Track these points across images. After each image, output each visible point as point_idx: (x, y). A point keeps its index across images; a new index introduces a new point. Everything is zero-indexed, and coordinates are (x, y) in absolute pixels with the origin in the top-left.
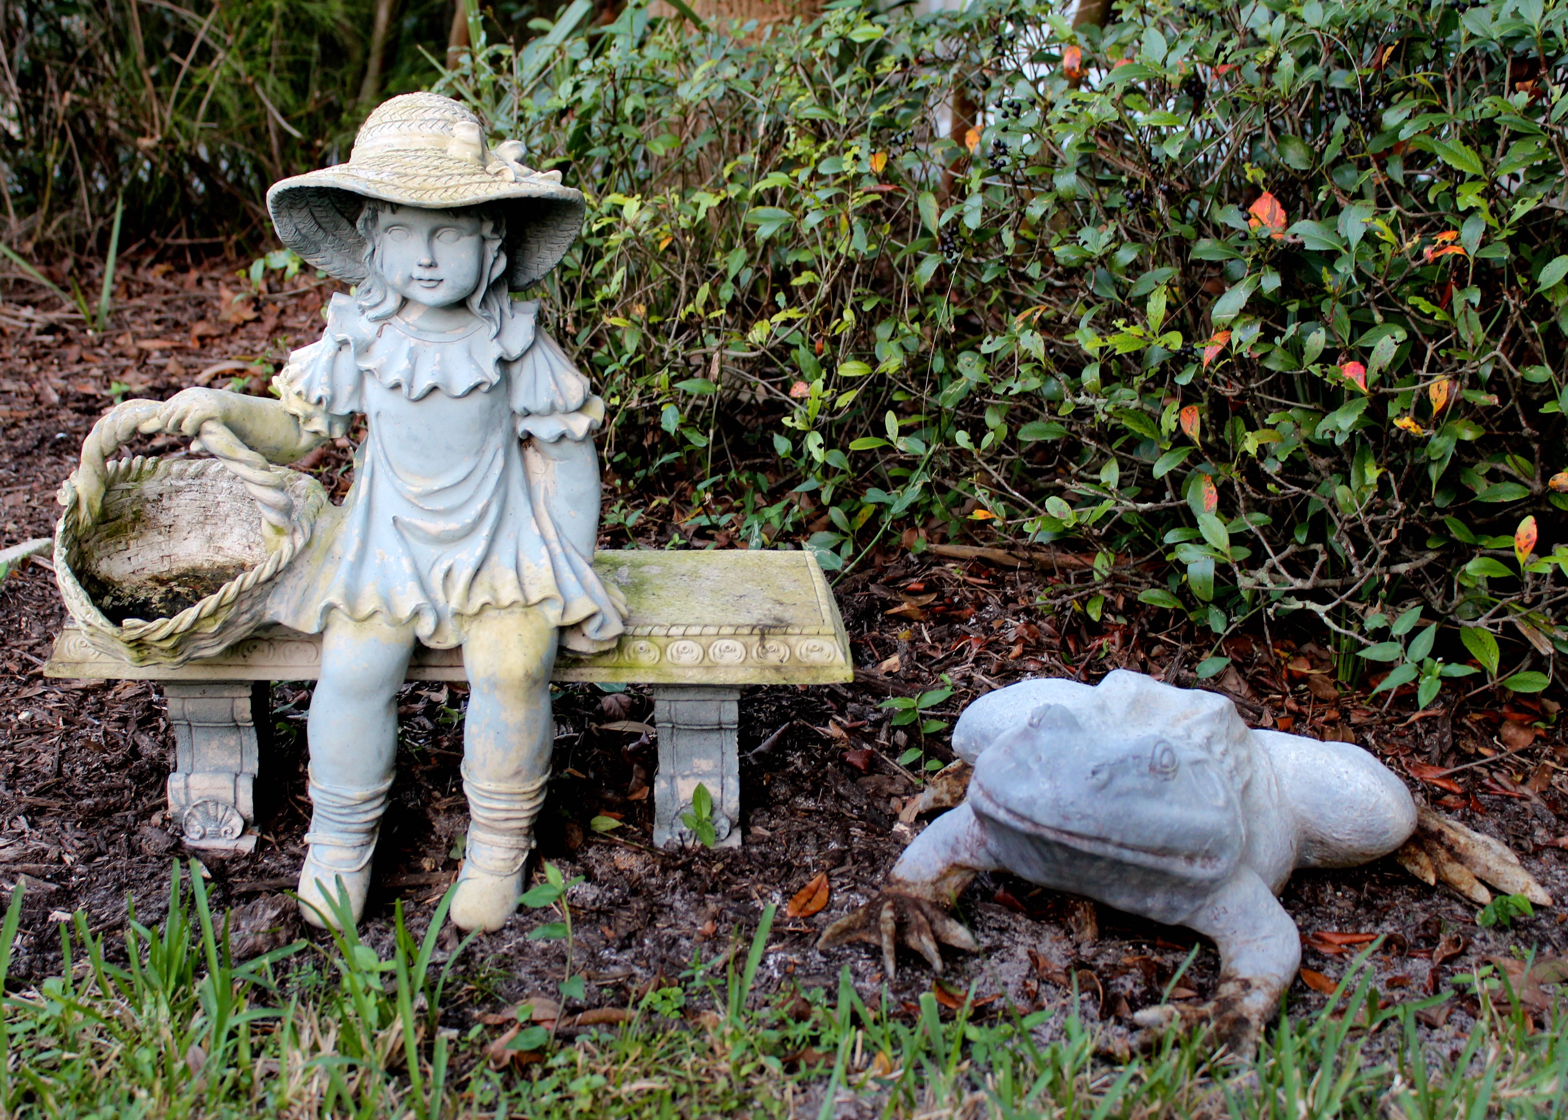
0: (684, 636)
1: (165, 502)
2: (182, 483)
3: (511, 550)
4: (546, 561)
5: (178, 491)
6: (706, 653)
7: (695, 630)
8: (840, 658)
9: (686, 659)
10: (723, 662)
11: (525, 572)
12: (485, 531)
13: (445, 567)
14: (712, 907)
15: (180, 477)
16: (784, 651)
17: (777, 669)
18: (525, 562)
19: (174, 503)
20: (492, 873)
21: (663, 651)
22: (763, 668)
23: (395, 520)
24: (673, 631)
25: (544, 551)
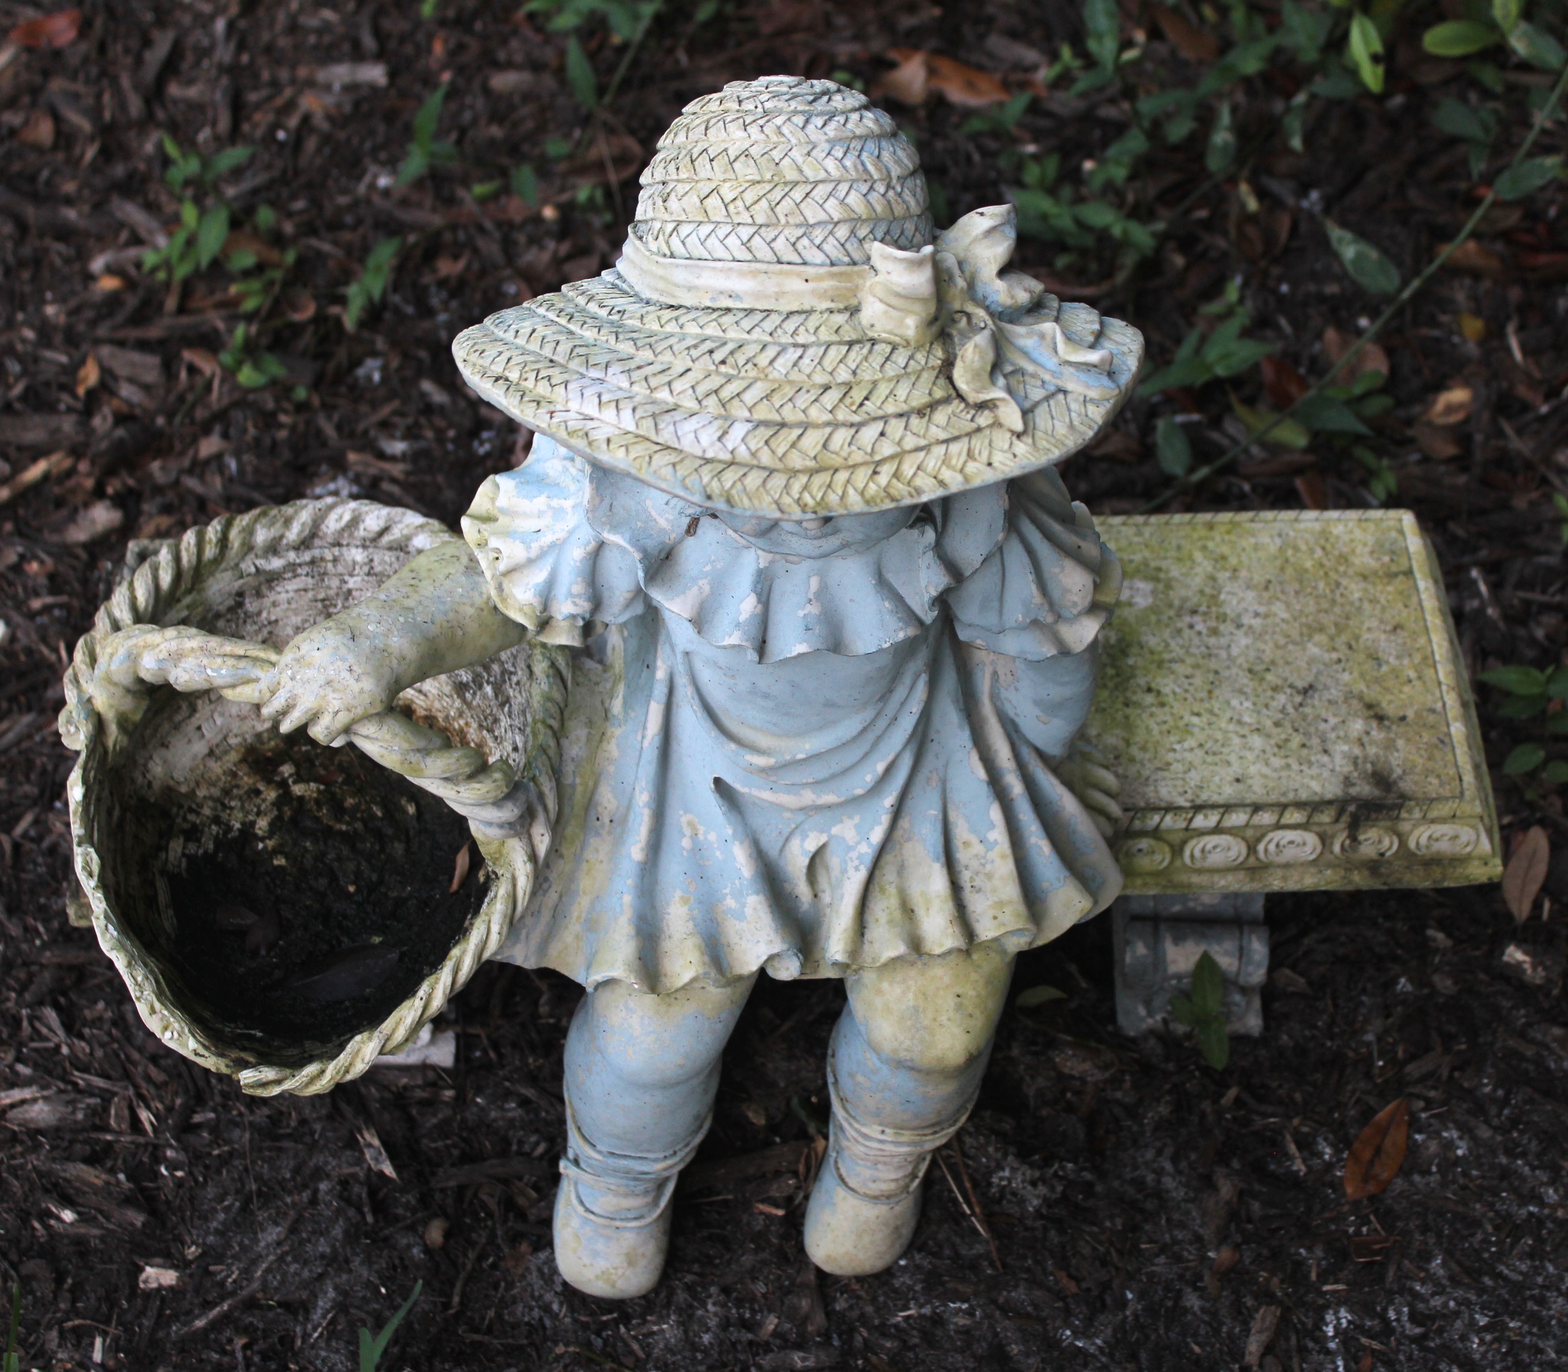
0: (1217, 830)
1: (251, 605)
2: (276, 563)
3: (934, 812)
4: (999, 835)
5: (272, 579)
6: (1252, 849)
7: (1238, 818)
8: (1485, 846)
9: (1216, 859)
10: (1282, 859)
11: (962, 856)
12: (889, 800)
13: (811, 846)
14: (1226, 1189)
15: (273, 548)
16: (1389, 844)
17: (1374, 866)
18: (961, 832)
19: (267, 602)
20: (875, 1199)
21: (1177, 850)
22: (1349, 866)
23: (718, 781)
24: (1200, 821)
25: (995, 814)
